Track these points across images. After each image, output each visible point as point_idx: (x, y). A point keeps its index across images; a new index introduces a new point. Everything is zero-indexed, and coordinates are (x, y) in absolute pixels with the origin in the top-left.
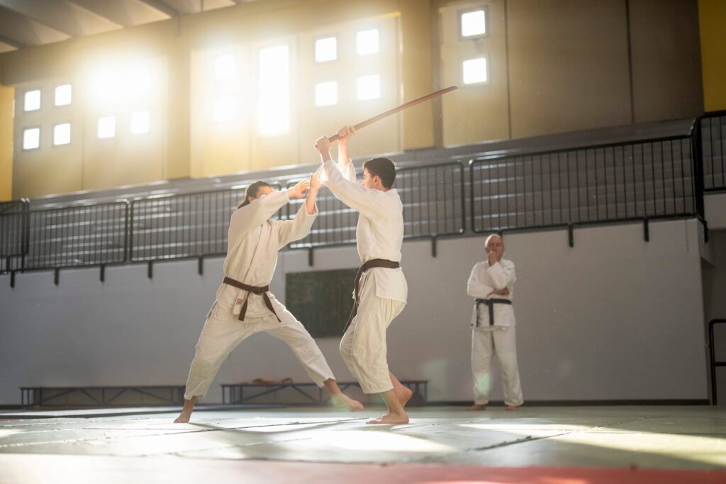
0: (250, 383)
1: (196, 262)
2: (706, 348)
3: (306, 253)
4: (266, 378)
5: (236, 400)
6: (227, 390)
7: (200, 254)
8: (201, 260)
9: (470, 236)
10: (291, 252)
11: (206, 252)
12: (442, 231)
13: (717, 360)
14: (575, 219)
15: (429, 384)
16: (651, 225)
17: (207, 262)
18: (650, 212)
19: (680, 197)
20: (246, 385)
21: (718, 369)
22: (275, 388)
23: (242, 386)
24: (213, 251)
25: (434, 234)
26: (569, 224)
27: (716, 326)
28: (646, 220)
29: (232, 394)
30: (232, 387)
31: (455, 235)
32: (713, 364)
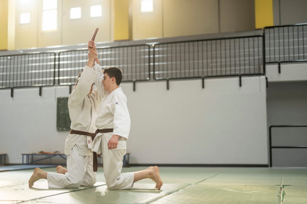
0: (37, 153)
1: (10, 91)
2: (268, 139)
3: (68, 87)
4: (45, 150)
5: (29, 162)
6: (25, 157)
7: (12, 86)
8: (12, 90)
9: (152, 81)
10: (60, 87)
11: (15, 85)
12: (138, 79)
13: (273, 145)
14: (205, 75)
15: (130, 155)
16: (243, 78)
17: (15, 91)
18: (242, 72)
19: (252, 66)
20: (35, 154)
21: (273, 150)
22: (50, 156)
23: (32, 155)
24: (19, 85)
25: (134, 80)
26: (202, 77)
27: (272, 129)
28: (240, 76)
29: (28, 159)
30: (28, 155)
31: (145, 80)
32: (271, 147)
